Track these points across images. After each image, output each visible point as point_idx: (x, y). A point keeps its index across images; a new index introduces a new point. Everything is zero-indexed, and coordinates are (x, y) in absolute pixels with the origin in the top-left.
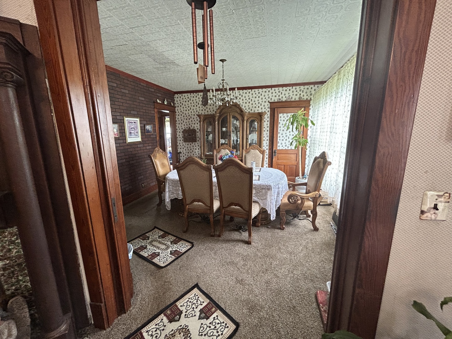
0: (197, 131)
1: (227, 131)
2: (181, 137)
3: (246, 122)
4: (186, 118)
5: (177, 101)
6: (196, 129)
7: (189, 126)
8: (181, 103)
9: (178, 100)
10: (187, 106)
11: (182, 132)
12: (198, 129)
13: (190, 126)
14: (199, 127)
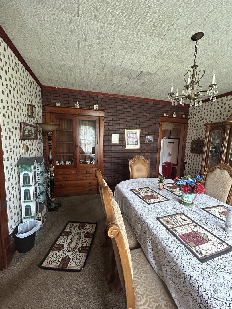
2: (189, 148)
7: (199, 137)
8: (194, 114)
10: (200, 116)
11: (191, 143)
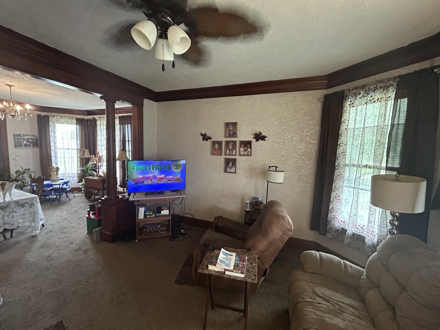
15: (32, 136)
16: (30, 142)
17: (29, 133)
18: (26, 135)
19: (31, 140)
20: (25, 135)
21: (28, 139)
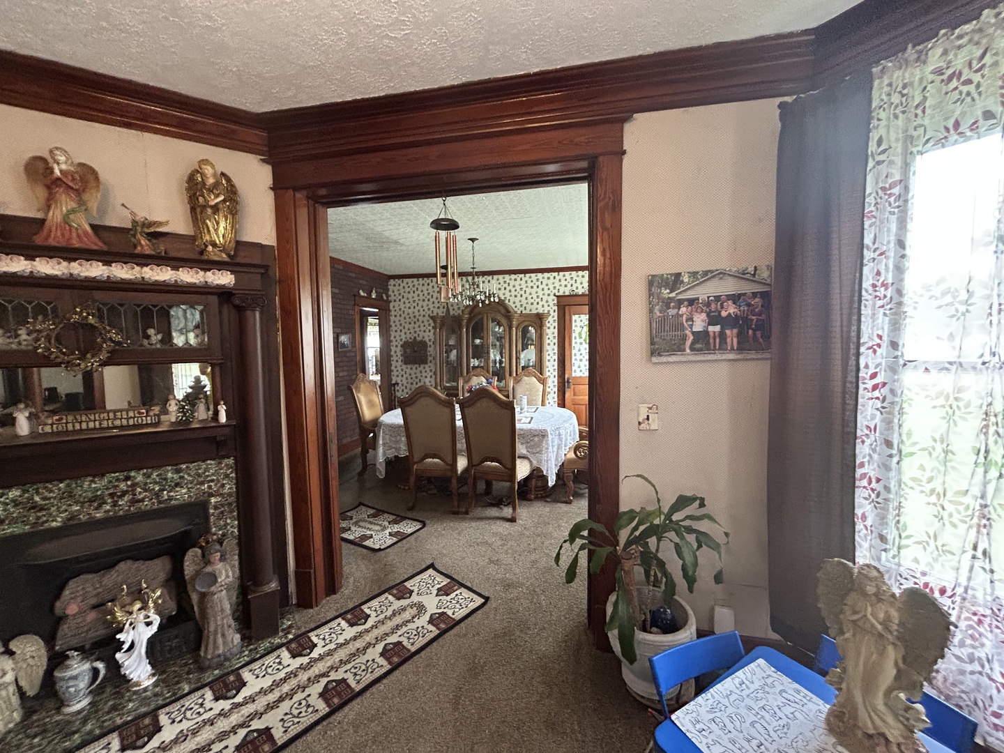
0: (429, 343)
1: (482, 345)
2: (399, 355)
3: (516, 329)
4: (408, 320)
5: (393, 292)
6: (428, 341)
8: (400, 294)
9: (395, 289)
10: (411, 300)
11: (401, 346)
12: (430, 340)
13: (416, 335)
14: (432, 337)
15: (742, 275)
16: (726, 322)
17: (723, 264)
18: (709, 275)
19: (731, 309)
20: (706, 273)
21: (718, 298)
